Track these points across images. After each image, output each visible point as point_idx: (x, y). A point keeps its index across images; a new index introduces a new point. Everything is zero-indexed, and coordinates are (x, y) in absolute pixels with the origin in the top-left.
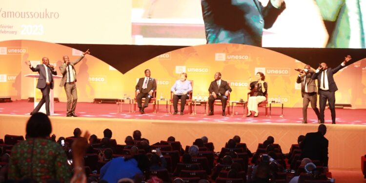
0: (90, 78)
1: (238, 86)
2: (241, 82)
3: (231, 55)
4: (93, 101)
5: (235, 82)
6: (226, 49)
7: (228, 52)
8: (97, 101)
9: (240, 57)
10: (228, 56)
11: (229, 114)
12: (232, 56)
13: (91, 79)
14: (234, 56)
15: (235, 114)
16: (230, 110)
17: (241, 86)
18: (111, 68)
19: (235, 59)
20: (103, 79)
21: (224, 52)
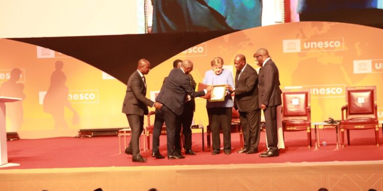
0: (70, 95)
1: (325, 95)
2: (331, 87)
3: (311, 41)
4: (77, 134)
5: (319, 88)
6: (301, 31)
7: (304, 37)
8: (85, 133)
9: (327, 44)
10: (305, 44)
11: (311, 145)
12: (312, 43)
13: (72, 97)
14: (315, 43)
15: (321, 145)
16: (313, 138)
17: (331, 94)
18: (105, 76)
19: (318, 48)
20: (92, 96)
21: (297, 37)
